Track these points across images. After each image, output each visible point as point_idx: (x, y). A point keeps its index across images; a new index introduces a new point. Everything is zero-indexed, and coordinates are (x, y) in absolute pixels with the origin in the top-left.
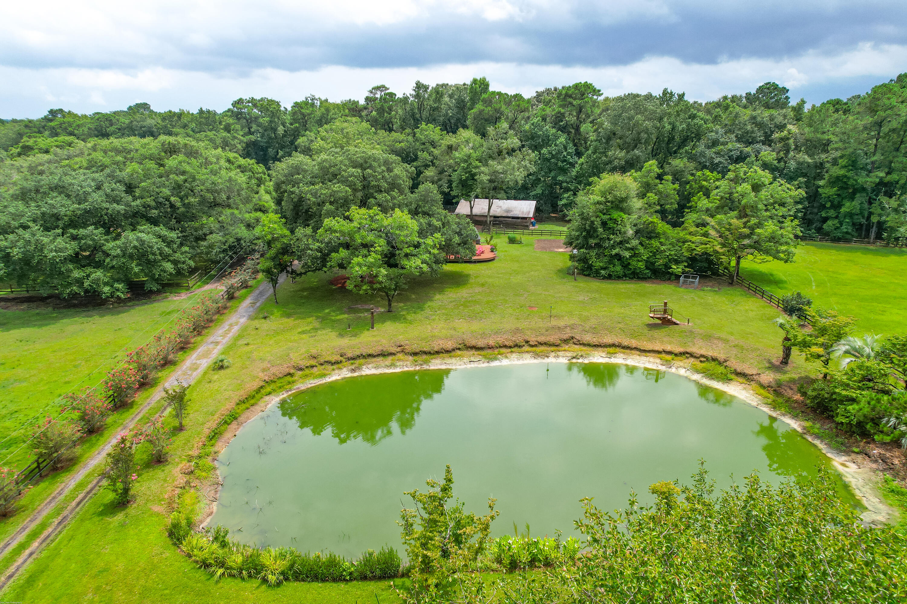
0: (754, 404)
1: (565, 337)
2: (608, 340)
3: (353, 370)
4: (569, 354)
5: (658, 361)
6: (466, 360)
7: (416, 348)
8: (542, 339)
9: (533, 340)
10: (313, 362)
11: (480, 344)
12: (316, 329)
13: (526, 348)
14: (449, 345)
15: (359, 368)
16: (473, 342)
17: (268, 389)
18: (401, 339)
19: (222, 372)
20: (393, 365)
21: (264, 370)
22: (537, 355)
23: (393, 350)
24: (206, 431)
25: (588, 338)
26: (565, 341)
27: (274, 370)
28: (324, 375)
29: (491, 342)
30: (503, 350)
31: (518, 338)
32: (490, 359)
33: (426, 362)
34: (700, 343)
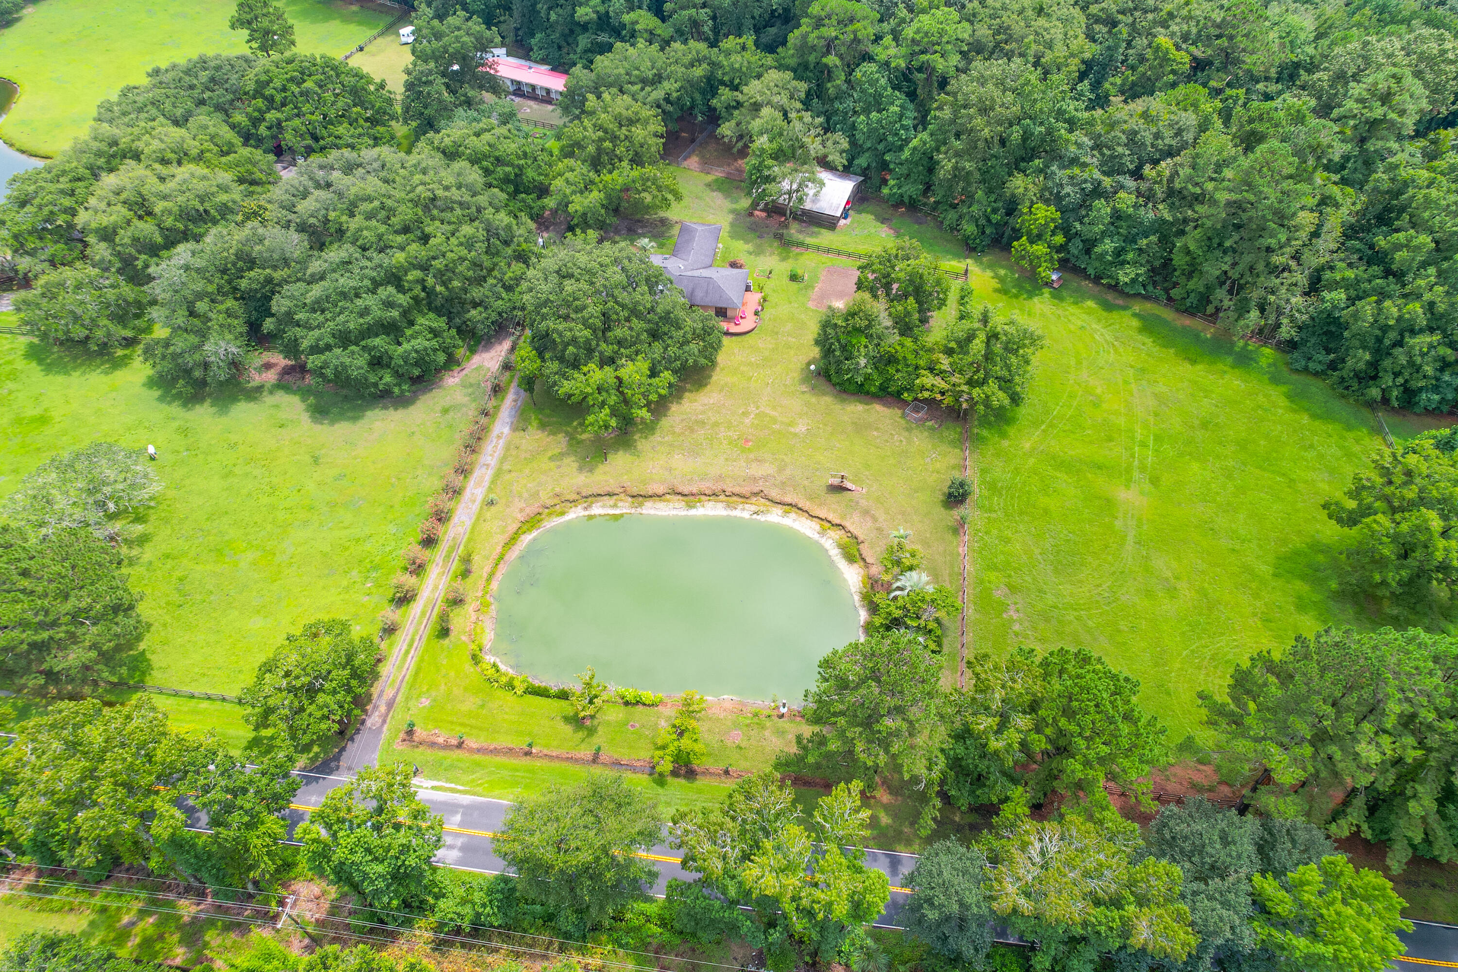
0: (853, 590)
1: (756, 490)
2: (788, 499)
3: (586, 509)
4: (754, 508)
5: (818, 527)
6: (671, 505)
7: (635, 491)
8: (737, 490)
9: (729, 490)
10: (556, 501)
11: (686, 492)
12: (562, 455)
13: (722, 497)
14: (660, 491)
15: (590, 506)
16: (680, 490)
17: (524, 528)
18: (625, 480)
19: (493, 509)
20: (615, 506)
21: (521, 510)
22: (729, 506)
23: (617, 491)
24: (485, 575)
25: (774, 494)
26: (755, 494)
27: (528, 510)
28: (563, 513)
29: (695, 491)
30: (703, 498)
31: (718, 487)
32: (690, 506)
33: (640, 505)
34: (856, 517)
